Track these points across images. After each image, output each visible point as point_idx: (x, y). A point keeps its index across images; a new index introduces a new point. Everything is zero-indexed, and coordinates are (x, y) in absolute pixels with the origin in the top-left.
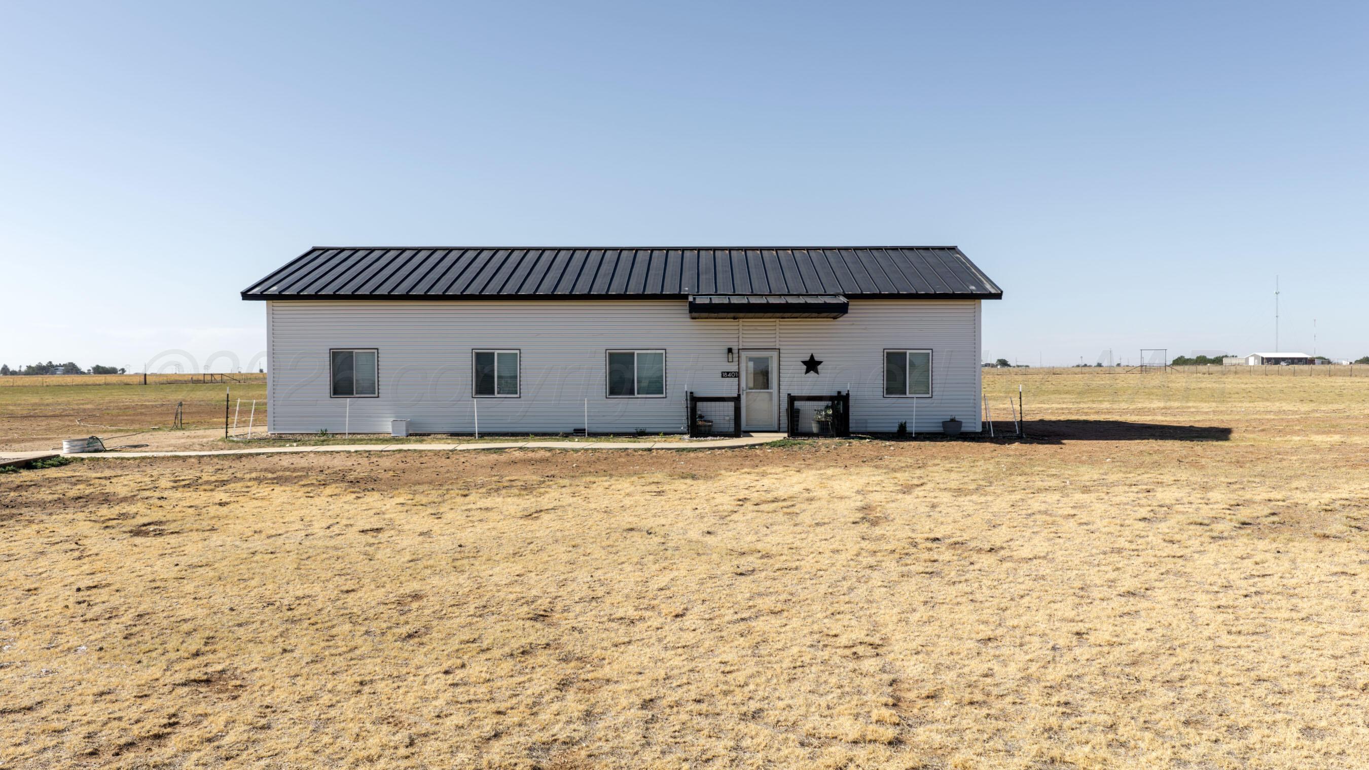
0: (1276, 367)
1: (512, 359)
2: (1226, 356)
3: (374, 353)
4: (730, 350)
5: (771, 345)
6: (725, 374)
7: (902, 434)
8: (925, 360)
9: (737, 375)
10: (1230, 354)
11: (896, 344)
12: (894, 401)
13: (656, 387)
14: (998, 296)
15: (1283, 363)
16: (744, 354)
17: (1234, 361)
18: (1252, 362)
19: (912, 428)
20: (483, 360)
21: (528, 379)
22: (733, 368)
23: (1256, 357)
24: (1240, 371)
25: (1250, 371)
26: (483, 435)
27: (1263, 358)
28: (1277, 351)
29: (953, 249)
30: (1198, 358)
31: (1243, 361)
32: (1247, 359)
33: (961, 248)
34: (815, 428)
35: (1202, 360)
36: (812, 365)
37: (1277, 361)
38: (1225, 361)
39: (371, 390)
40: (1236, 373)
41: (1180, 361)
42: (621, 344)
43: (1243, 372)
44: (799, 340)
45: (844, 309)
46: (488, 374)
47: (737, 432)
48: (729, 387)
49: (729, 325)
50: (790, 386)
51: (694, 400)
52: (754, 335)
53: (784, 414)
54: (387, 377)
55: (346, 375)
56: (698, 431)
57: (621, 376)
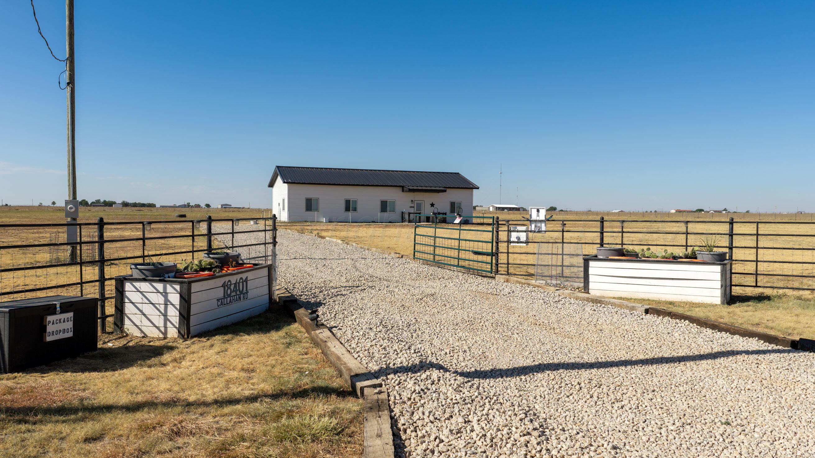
0: (504, 211)
1: (355, 202)
3: (317, 200)
4: (412, 201)
5: (422, 200)
6: (411, 207)
8: (460, 204)
9: (414, 207)
10: (479, 205)
11: (453, 200)
13: (393, 210)
14: (478, 188)
16: (415, 202)
17: (482, 208)
18: (491, 209)
20: (348, 202)
21: (359, 207)
22: (413, 205)
23: (493, 206)
27: (496, 207)
29: (458, 173)
31: (487, 209)
32: (489, 208)
33: (460, 173)
36: (433, 205)
38: (477, 208)
39: (317, 210)
42: (384, 198)
44: (428, 198)
45: (445, 191)
46: (349, 206)
47: (420, 222)
48: (412, 210)
49: (412, 194)
50: (428, 211)
51: (409, 214)
52: (418, 197)
53: (425, 218)
54: (321, 205)
55: (310, 205)
56: (410, 221)
57: (384, 206)
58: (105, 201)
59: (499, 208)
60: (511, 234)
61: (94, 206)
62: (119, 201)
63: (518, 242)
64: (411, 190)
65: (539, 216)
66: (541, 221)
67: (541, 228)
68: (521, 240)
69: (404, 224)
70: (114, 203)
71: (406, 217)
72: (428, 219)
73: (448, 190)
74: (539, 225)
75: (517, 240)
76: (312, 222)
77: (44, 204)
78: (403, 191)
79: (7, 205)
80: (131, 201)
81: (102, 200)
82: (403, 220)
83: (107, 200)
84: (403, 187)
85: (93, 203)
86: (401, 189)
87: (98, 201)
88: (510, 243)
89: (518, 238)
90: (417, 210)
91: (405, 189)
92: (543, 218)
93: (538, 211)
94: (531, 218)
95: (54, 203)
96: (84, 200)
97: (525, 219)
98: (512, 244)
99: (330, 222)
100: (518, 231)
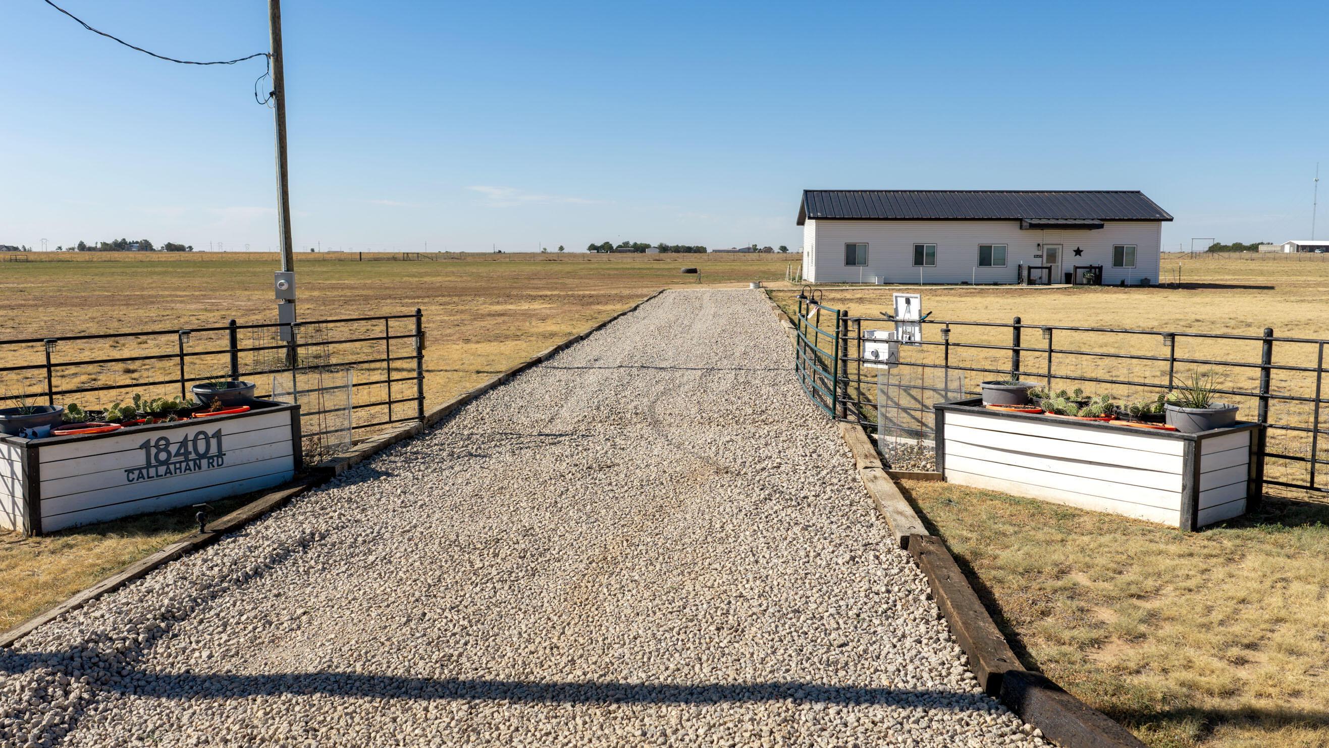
0: (1309, 255)
1: (933, 248)
2: (1262, 243)
3: (865, 246)
4: (1039, 245)
5: (1059, 242)
6: (1036, 256)
7: (1123, 285)
8: (1133, 251)
9: (1041, 256)
10: (1265, 242)
11: (1119, 243)
12: (1118, 270)
13: (1002, 262)
14: (1171, 220)
15: (1317, 251)
16: (1046, 247)
17: (1270, 248)
18: (1287, 249)
19: (1127, 282)
20: (919, 249)
21: (939, 257)
22: (1040, 253)
23: (1291, 244)
24: (1277, 257)
25: (1287, 258)
26: (924, 284)
27: (1298, 246)
28: (1313, 240)
29: (1138, 192)
30: (1234, 245)
31: (1279, 249)
32: (1283, 247)
33: (1142, 191)
34: (1085, 281)
35: (1238, 247)
36: (1078, 252)
37: (1312, 249)
38: (1261, 248)
39: (864, 263)
40: (1274, 259)
41: (1216, 249)
42: (986, 242)
43: (1280, 259)
44: (1072, 240)
45: (1101, 226)
46: (921, 255)
47: (1049, 283)
48: (1038, 262)
49: (1038, 233)
50: (1067, 262)
51: (1030, 268)
52: (1050, 238)
53: (1063, 275)
54: (872, 256)
55: (853, 255)
56: (1031, 282)
57: (985, 257)
58: (635, 244)
59: (1304, 248)
60: (864, 346)
61: (620, 252)
62: (655, 243)
63: (875, 362)
64: (1033, 226)
65: (910, 312)
66: (912, 322)
67: (914, 335)
68: (881, 359)
69: (1020, 287)
70: (648, 246)
71: (1025, 273)
72: (1068, 278)
73: (1106, 224)
74: (909, 329)
75: (873, 358)
76: (853, 284)
77: (549, 250)
78: (1021, 228)
79: (500, 252)
80: (671, 243)
81: (631, 243)
82: (1020, 281)
83: (639, 243)
84: (1021, 220)
85: (620, 246)
86: (1018, 223)
87: (626, 244)
88: (864, 362)
89: (876, 354)
90: (1047, 262)
91: (1024, 224)
92: (916, 317)
93: (908, 301)
94: (897, 315)
95: (561, 248)
96: (608, 243)
97: (885, 317)
98: (865, 365)
99: (886, 284)
100: (875, 341)
